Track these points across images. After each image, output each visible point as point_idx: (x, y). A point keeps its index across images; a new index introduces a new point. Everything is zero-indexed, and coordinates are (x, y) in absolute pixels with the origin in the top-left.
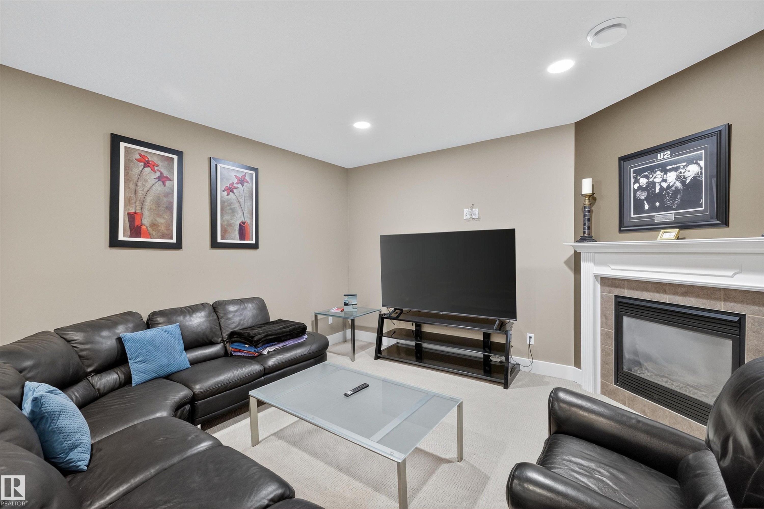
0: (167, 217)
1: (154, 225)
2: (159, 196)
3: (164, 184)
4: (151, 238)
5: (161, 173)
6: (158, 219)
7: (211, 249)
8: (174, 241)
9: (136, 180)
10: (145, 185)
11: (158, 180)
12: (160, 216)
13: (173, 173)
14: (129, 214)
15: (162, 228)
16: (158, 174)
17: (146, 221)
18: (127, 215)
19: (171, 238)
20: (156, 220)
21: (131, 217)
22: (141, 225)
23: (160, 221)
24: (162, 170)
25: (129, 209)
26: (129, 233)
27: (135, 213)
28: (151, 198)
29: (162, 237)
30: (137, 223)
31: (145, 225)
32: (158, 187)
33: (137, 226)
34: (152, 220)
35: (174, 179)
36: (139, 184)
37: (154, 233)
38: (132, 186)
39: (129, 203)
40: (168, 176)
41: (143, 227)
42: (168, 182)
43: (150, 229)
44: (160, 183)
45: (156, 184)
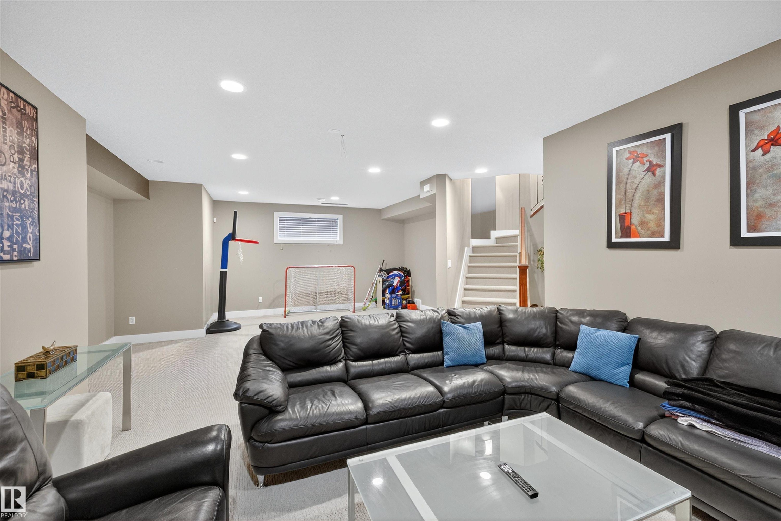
0: (657, 212)
1: (643, 223)
2: (648, 189)
3: (654, 174)
4: (640, 238)
5: (651, 162)
6: (647, 215)
7: (732, 247)
8: (666, 238)
9: (625, 180)
10: (633, 182)
11: (647, 172)
12: (649, 212)
13: (664, 158)
14: (620, 215)
15: (652, 225)
16: (647, 165)
17: (635, 220)
18: (618, 217)
19: (663, 236)
20: (645, 217)
21: (622, 217)
22: (631, 225)
23: (650, 217)
24: (651, 159)
25: (620, 211)
26: (620, 234)
27: (625, 213)
28: (640, 194)
29: (652, 235)
30: (627, 223)
31: (634, 225)
32: (649, 179)
33: (627, 226)
34: (641, 218)
35: (665, 164)
36: (629, 181)
37: (643, 232)
38: (622, 187)
39: (620, 205)
40: (659, 163)
41: (633, 227)
42: (658, 171)
43: (639, 228)
44: (650, 173)
45: (645, 177)
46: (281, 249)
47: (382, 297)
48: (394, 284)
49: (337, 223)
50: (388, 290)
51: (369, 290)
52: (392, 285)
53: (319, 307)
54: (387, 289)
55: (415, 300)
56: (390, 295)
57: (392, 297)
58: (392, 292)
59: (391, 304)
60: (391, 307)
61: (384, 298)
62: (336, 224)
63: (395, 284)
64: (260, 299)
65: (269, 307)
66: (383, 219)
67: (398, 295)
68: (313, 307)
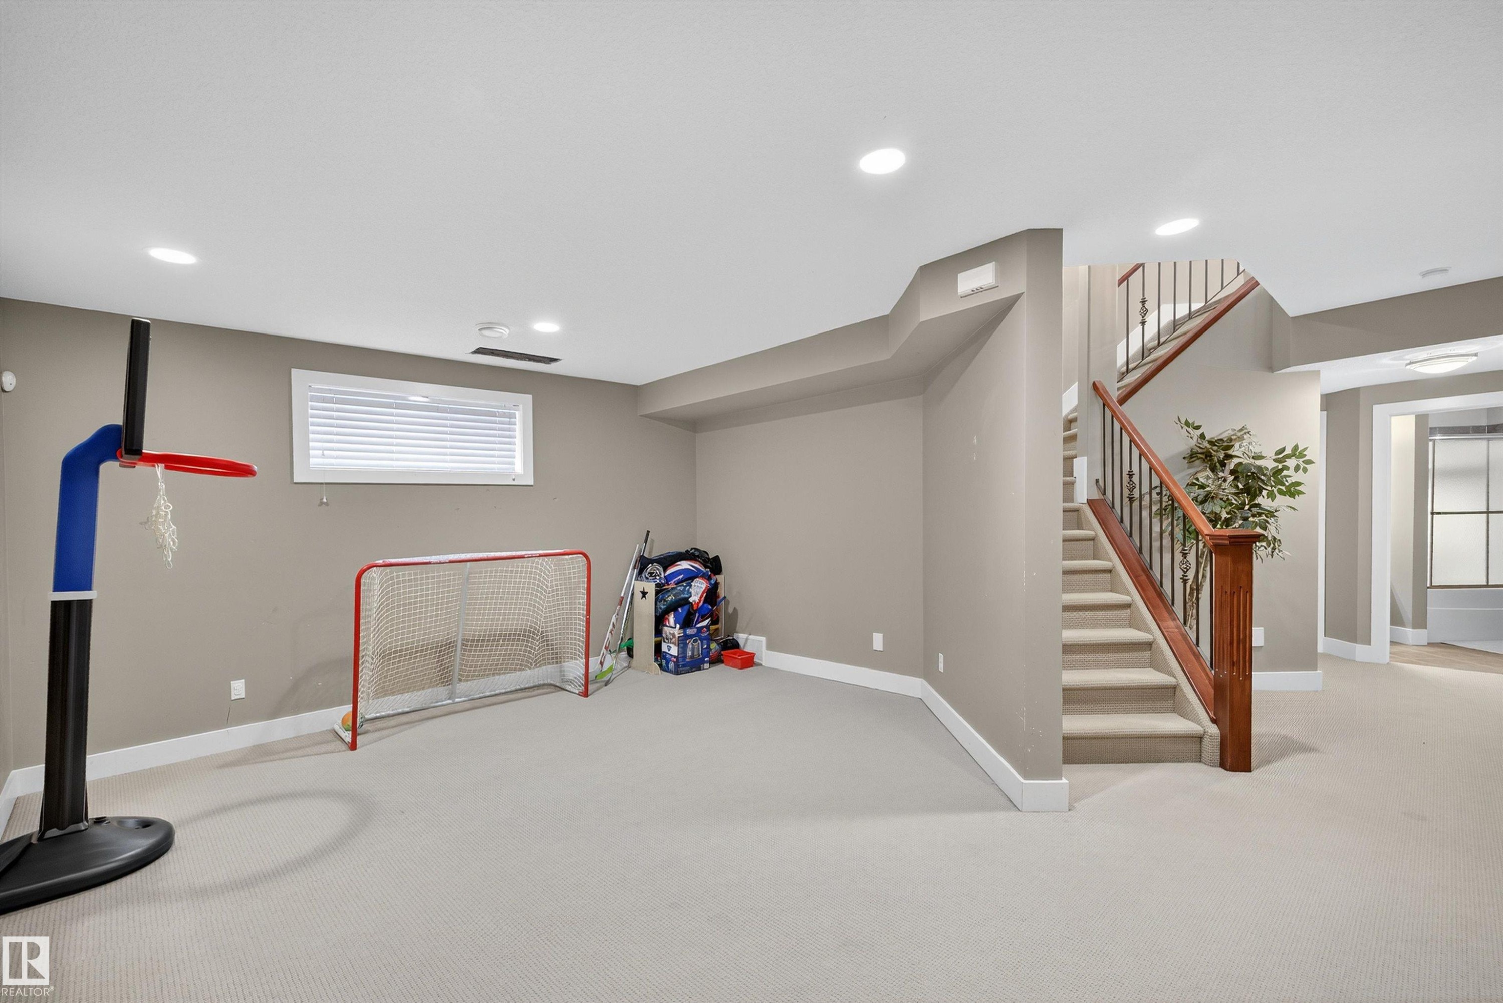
46: (322, 503)
47: (655, 637)
48: (691, 600)
49: (512, 420)
50: (671, 619)
51: (614, 620)
52: (685, 602)
53: (462, 687)
54: (671, 611)
55: (741, 638)
56: (682, 631)
57: (687, 637)
58: (686, 623)
59: (685, 657)
60: (684, 666)
61: (659, 639)
62: (509, 423)
63: (695, 599)
64: (238, 688)
65: (275, 713)
66: (646, 416)
67: (702, 628)
68: (442, 691)
